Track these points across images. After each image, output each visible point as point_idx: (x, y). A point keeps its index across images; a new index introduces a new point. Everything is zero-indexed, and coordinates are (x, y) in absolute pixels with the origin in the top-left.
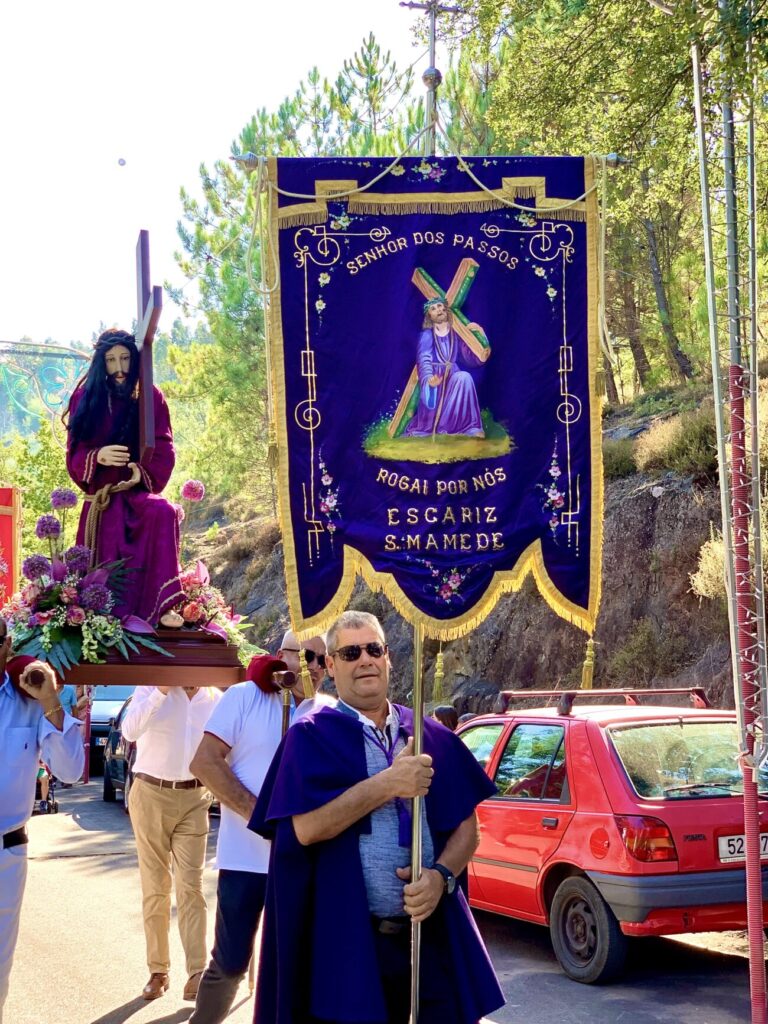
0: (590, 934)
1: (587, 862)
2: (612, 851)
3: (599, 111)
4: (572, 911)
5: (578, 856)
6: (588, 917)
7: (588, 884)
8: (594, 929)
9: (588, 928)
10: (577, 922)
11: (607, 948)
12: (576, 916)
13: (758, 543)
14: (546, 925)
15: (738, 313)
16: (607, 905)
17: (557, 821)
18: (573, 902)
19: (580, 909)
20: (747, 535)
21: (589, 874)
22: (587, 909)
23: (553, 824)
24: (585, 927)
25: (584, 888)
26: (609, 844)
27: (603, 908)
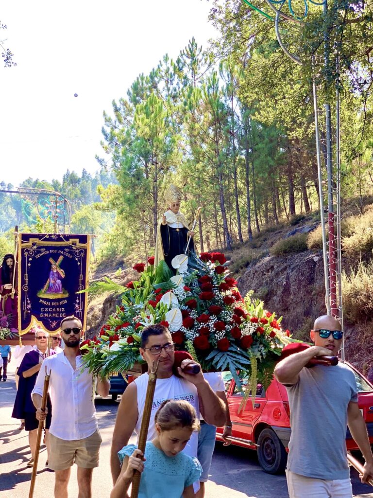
0: (273, 453)
1: (272, 422)
2: (281, 417)
3: (289, 88)
4: (266, 443)
5: (268, 420)
6: (272, 446)
7: (272, 431)
8: (275, 451)
9: (272, 450)
10: (268, 448)
11: (280, 459)
12: (268, 445)
13: (340, 287)
14: (255, 450)
15: (332, 191)
16: (280, 440)
17: (260, 405)
18: (267, 439)
19: (269, 442)
20: (335, 284)
21: (272, 427)
22: (272, 442)
23: (258, 406)
24: (271, 450)
25: (271, 433)
26: (280, 414)
27: (278, 441)
